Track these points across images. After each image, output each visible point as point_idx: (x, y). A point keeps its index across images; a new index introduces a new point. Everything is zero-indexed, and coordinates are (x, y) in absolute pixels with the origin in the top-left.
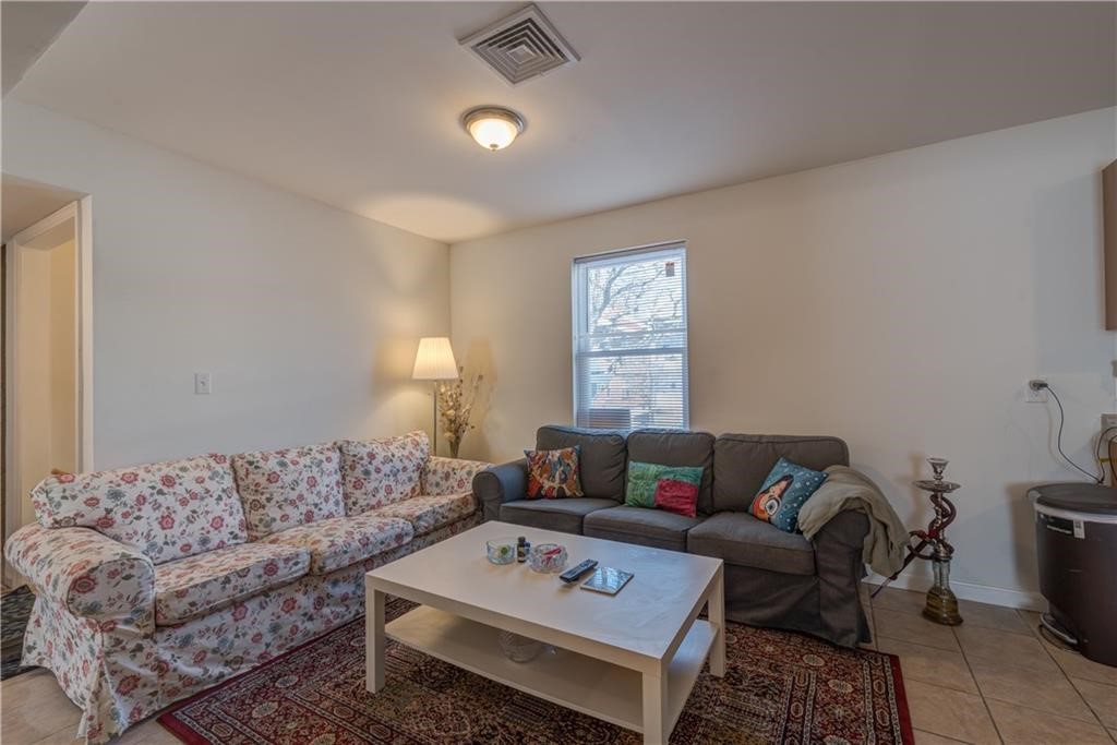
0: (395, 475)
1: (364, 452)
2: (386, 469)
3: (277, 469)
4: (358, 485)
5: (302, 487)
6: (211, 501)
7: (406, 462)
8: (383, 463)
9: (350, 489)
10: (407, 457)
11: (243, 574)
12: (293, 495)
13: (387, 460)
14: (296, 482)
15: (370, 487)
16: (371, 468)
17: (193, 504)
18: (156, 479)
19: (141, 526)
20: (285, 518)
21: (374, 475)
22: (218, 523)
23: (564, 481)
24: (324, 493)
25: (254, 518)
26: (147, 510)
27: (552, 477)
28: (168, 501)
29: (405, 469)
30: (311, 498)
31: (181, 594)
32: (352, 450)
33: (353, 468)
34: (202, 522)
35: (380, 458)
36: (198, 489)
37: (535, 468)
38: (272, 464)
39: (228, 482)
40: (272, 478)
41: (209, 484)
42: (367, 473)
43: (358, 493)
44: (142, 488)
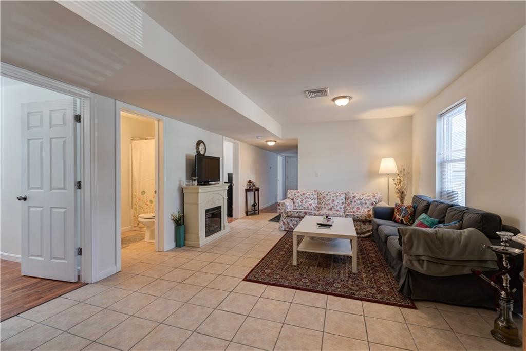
0: (361, 205)
1: (352, 195)
2: (359, 202)
3: (325, 195)
4: (348, 205)
5: (330, 201)
6: (310, 200)
7: (367, 201)
8: (357, 200)
9: (346, 205)
10: (368, 200)
11: (300, 212)
12: (327, 203)
13: (359, 199)
14: (329, 200)
15: (352, 206)
16: (353, 201)
17: (307, 199)
18: (302, 193)
19: (298, 201)
20: (325, 208)
21: (353, 203)
22: (311, 205)
23: (403, 217)
24: (336, 204)
25: (319, 206)
26: (299, 198)
27: (400, 215)
28: (302, 198)
29: (366, 203)
30: (332, 205)
31: (290, 212)
32: (348, 194)
33: (348, 200)
34: (308, 203)
35: (357, 198)
36: (308, 197)
37: (395, 210)
38: (325, 194)
39: (316, 197)
40: (324, 197)
41: (311, 196)
42: (351, 202)
43: (348, 207)
44: (299, 194)
